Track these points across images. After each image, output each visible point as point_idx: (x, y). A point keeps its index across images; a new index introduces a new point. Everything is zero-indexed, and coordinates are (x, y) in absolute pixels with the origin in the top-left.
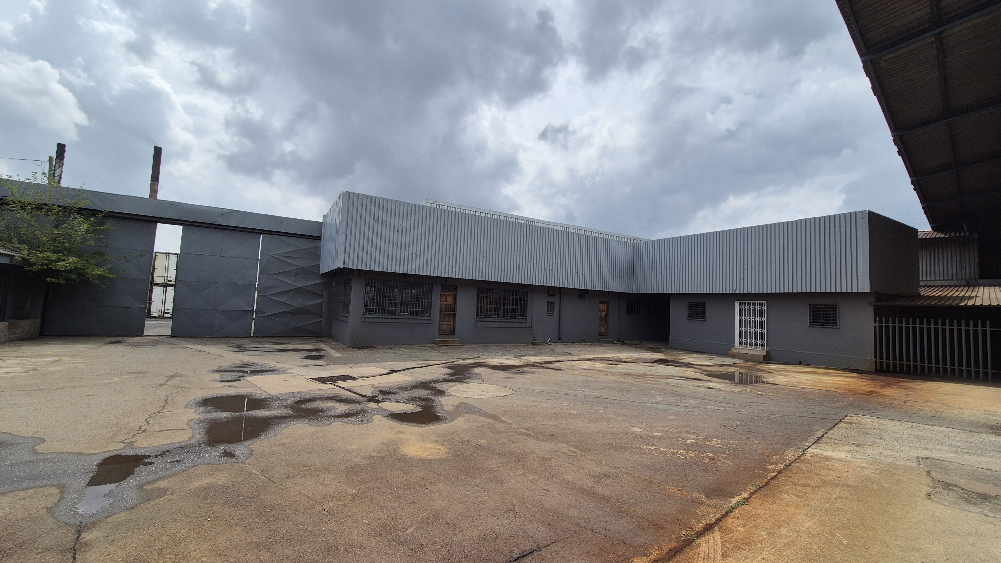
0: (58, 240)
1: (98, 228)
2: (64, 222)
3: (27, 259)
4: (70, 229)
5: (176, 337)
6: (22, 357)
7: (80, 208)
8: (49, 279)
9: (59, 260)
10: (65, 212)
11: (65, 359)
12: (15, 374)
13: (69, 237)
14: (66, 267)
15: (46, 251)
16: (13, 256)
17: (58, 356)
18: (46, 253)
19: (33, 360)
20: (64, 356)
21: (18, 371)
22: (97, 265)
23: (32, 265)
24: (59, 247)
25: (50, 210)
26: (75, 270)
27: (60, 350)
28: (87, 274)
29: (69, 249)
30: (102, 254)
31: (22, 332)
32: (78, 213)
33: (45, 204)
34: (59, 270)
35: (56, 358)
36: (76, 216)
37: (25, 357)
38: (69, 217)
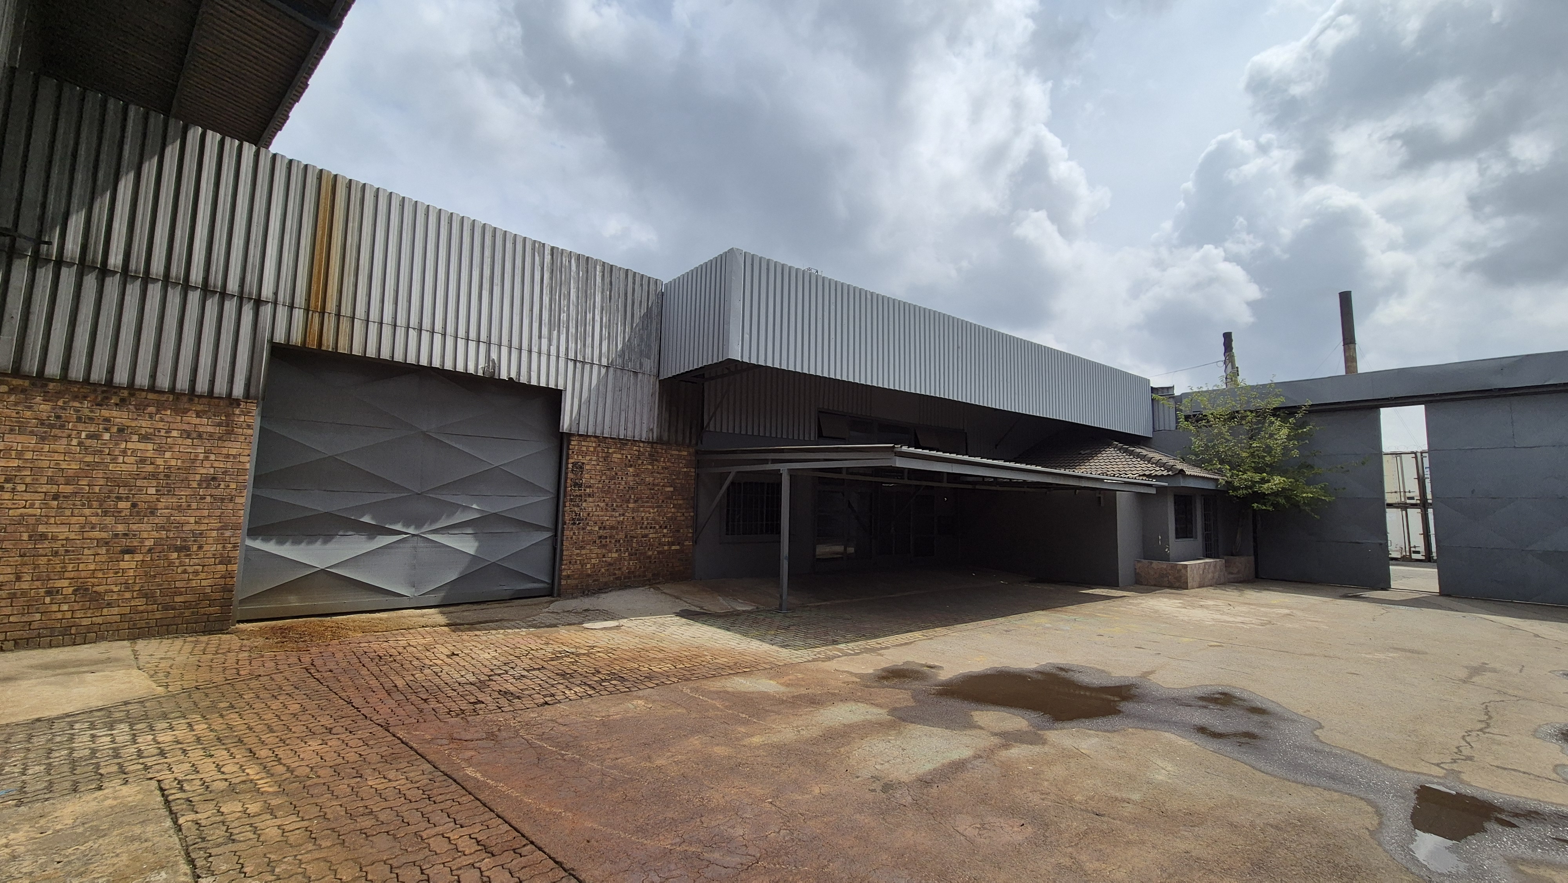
0: (1257, 455)
1: (1300, 431)
2: (1260, 430)
3: (1230, 482)
4: (1268, 438)
5: (1449, 596)
6: (1250, 604)
7: (1275, 409)
8: (1255, 505)
9: (1263, 481)
10: (1258, 417)
11: (1299, 613)
12: (1252, 626)
13: (1269, 450)
14: (1272, 489)
15: (1248, 470)
16: (1217, 480)
17: (1287, 608)
18: (1249, 474)
19: (1262, 609)
20: (1295, 609)
21: (1253, 622)
22: (1308, 483)
23: (1236, 489)
24: (1259, 463)
25: (1243, 418)
26: (1282, 492)
27: (1286, 600)
28: (1297, 496)
29: (1271, 464)
30: (1310, 467)
31: (1238, 572)
32: (1274, 415)
33: (1237, 412)
34: (1264, 493)
35: (1287, 611)
36: (1273, 419)
37: (1252, 604)
38: (1264, 423)
